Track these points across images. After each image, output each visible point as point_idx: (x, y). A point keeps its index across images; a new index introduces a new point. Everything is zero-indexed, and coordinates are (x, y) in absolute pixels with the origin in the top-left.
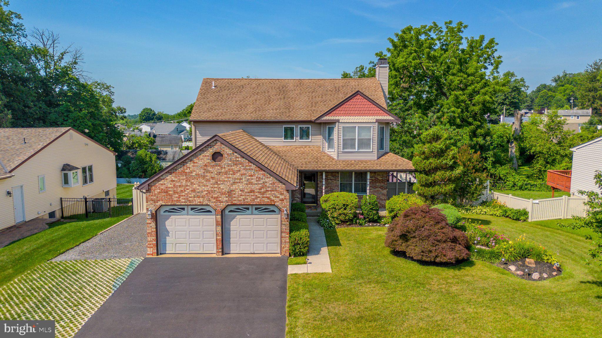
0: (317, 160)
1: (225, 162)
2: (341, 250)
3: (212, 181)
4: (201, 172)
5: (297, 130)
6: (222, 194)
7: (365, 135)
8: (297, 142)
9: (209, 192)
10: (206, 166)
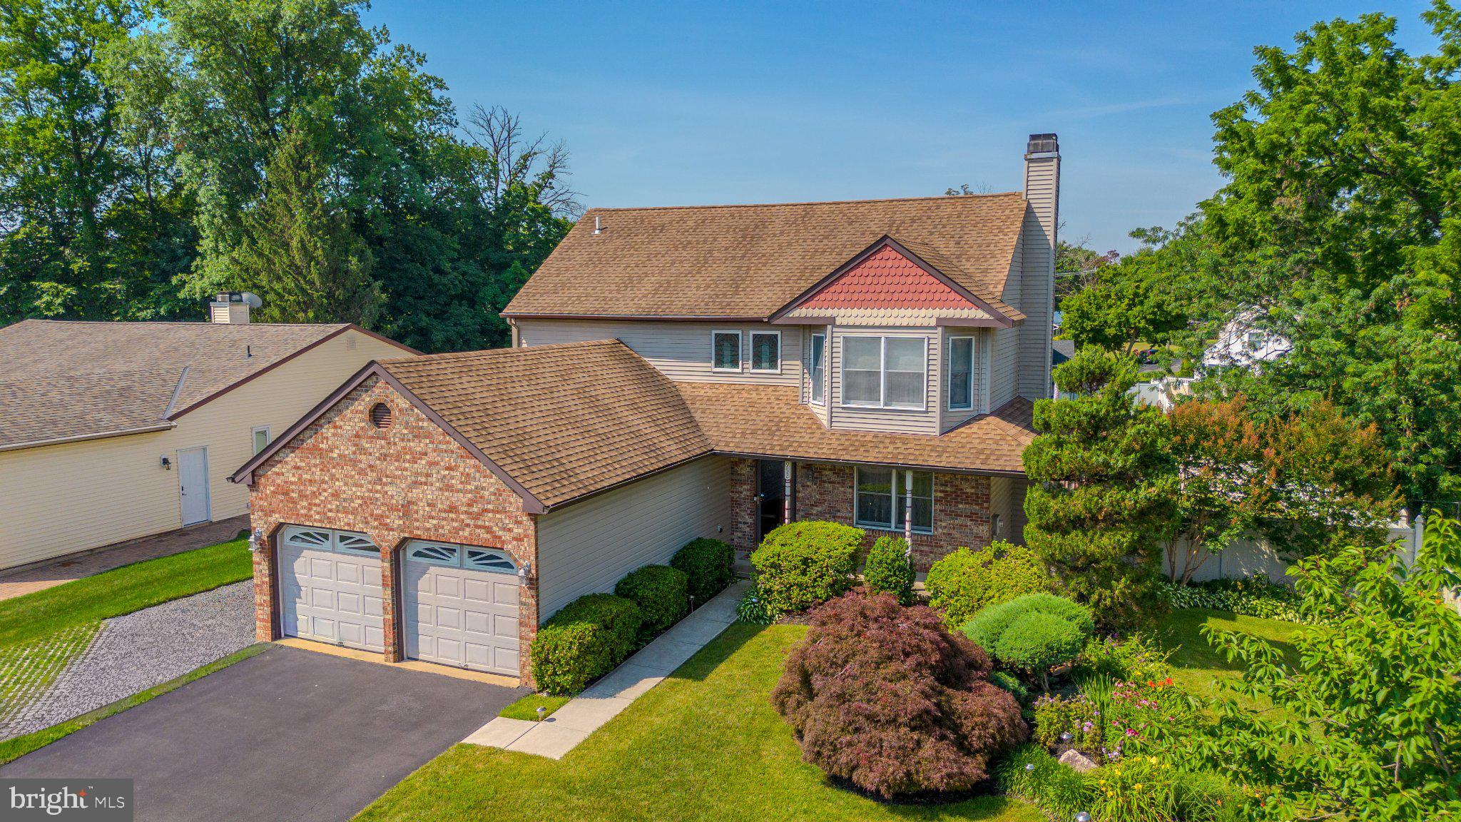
1: (396, 429)
3: (372, 476)
4: (349, 450)
5: (746, 342)
6: (392, 509)
7: (907, 364)
8: (746, 375)
9: (366, 502)
10: (357, 436)
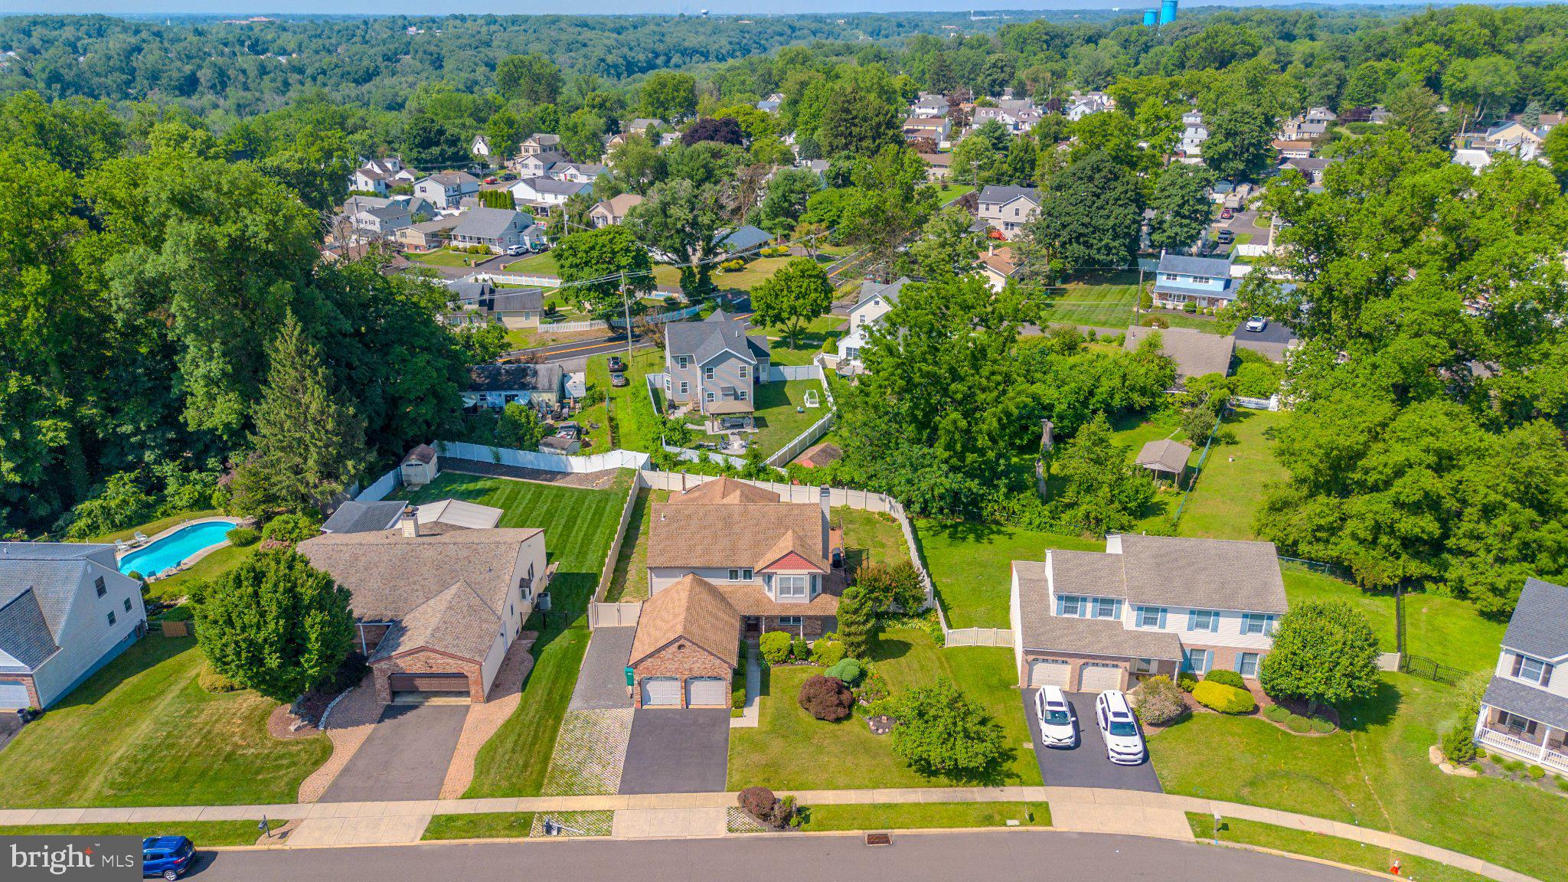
0: (758, 603)
1: (687, 650)
2: (769, 701)
3: (678, 662)
4: (671, 656)
5: (741, 573)
6: (685, 670)
7: (799, 584)
8: (741, 581)
9: (676, 669)
10: (674, 653)
